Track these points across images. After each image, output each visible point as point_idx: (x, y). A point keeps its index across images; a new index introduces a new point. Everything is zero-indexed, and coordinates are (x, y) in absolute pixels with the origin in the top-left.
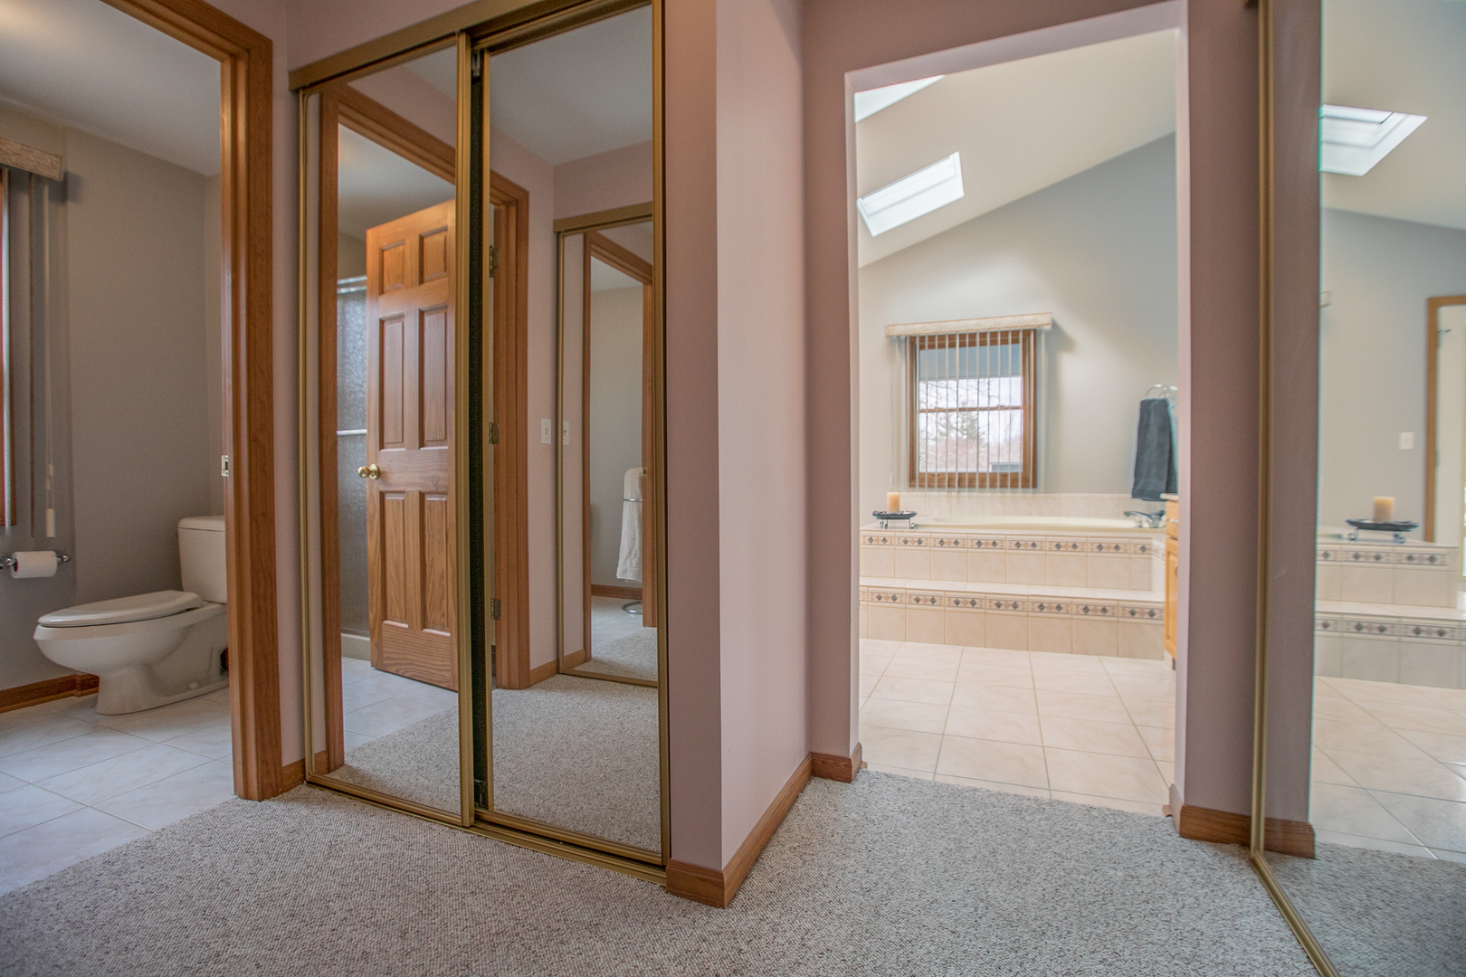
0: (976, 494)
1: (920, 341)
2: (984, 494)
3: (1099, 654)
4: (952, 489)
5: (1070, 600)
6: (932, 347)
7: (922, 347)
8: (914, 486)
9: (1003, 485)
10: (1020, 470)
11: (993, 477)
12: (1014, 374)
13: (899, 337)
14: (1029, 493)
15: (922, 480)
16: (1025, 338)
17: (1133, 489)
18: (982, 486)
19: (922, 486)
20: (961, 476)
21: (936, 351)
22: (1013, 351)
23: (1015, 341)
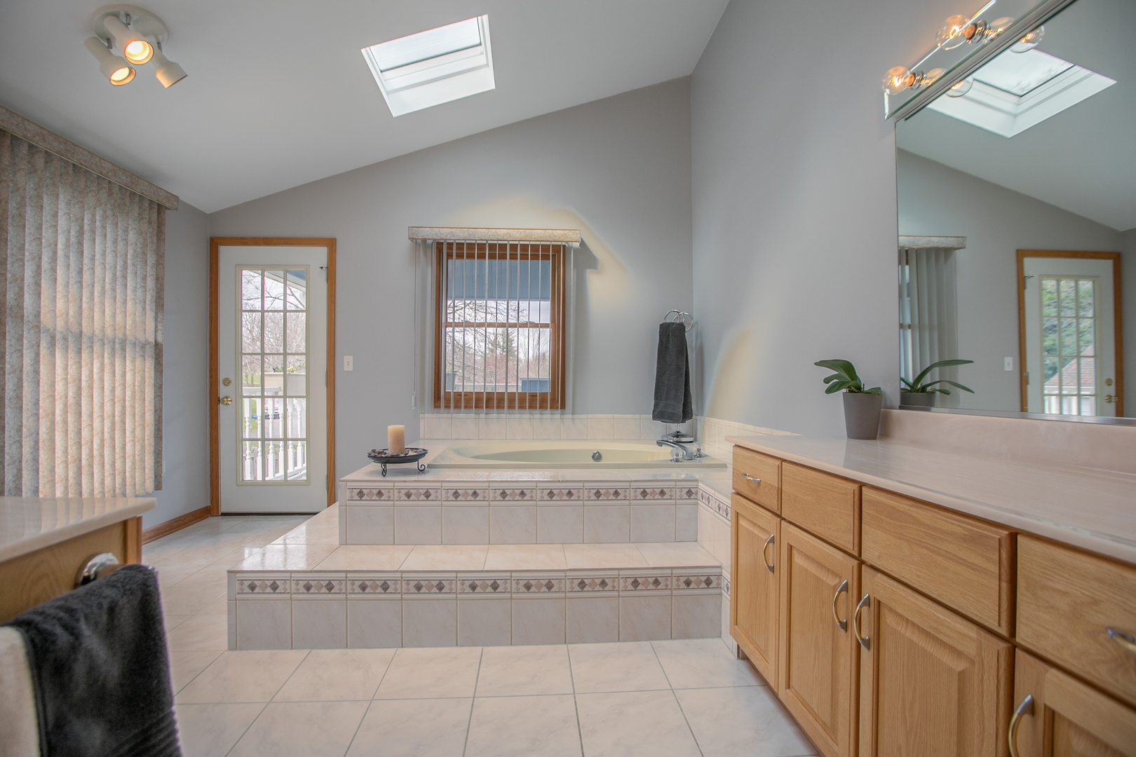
0: (505, 415)
1: (448, 248)
2: (513, 416)
3: (650, 639)
4: (480, 410)
5: (616, 572)
6: (460, 256)
7: (450, 256)
8: (439, 407)
9: (532, 407)
10: (548, 389)
11: (522, 397)
12: (544, 298)
13: (424, 241)
14: (557, 415)
15: (448, 400)
16: (554, 254)
17: (654, 411)
18: (511, 407)
19: (447, 407)
20: (490, 396)
21: (465, 261)
22: (543, 267)
23: (545, 257)
